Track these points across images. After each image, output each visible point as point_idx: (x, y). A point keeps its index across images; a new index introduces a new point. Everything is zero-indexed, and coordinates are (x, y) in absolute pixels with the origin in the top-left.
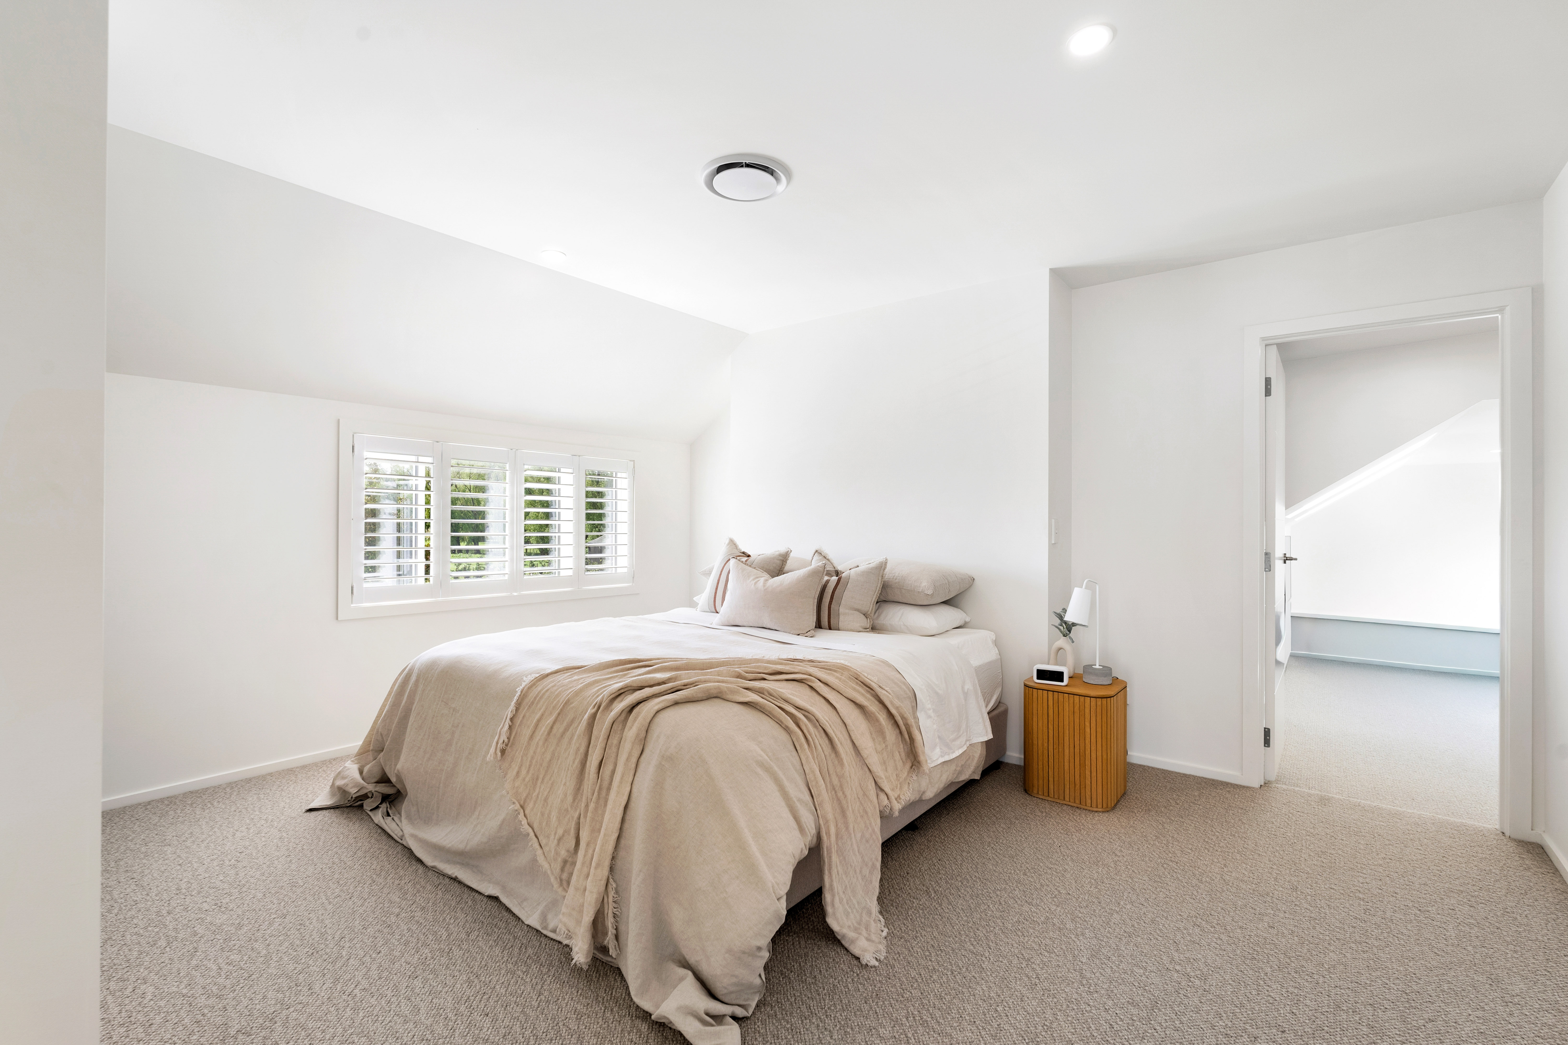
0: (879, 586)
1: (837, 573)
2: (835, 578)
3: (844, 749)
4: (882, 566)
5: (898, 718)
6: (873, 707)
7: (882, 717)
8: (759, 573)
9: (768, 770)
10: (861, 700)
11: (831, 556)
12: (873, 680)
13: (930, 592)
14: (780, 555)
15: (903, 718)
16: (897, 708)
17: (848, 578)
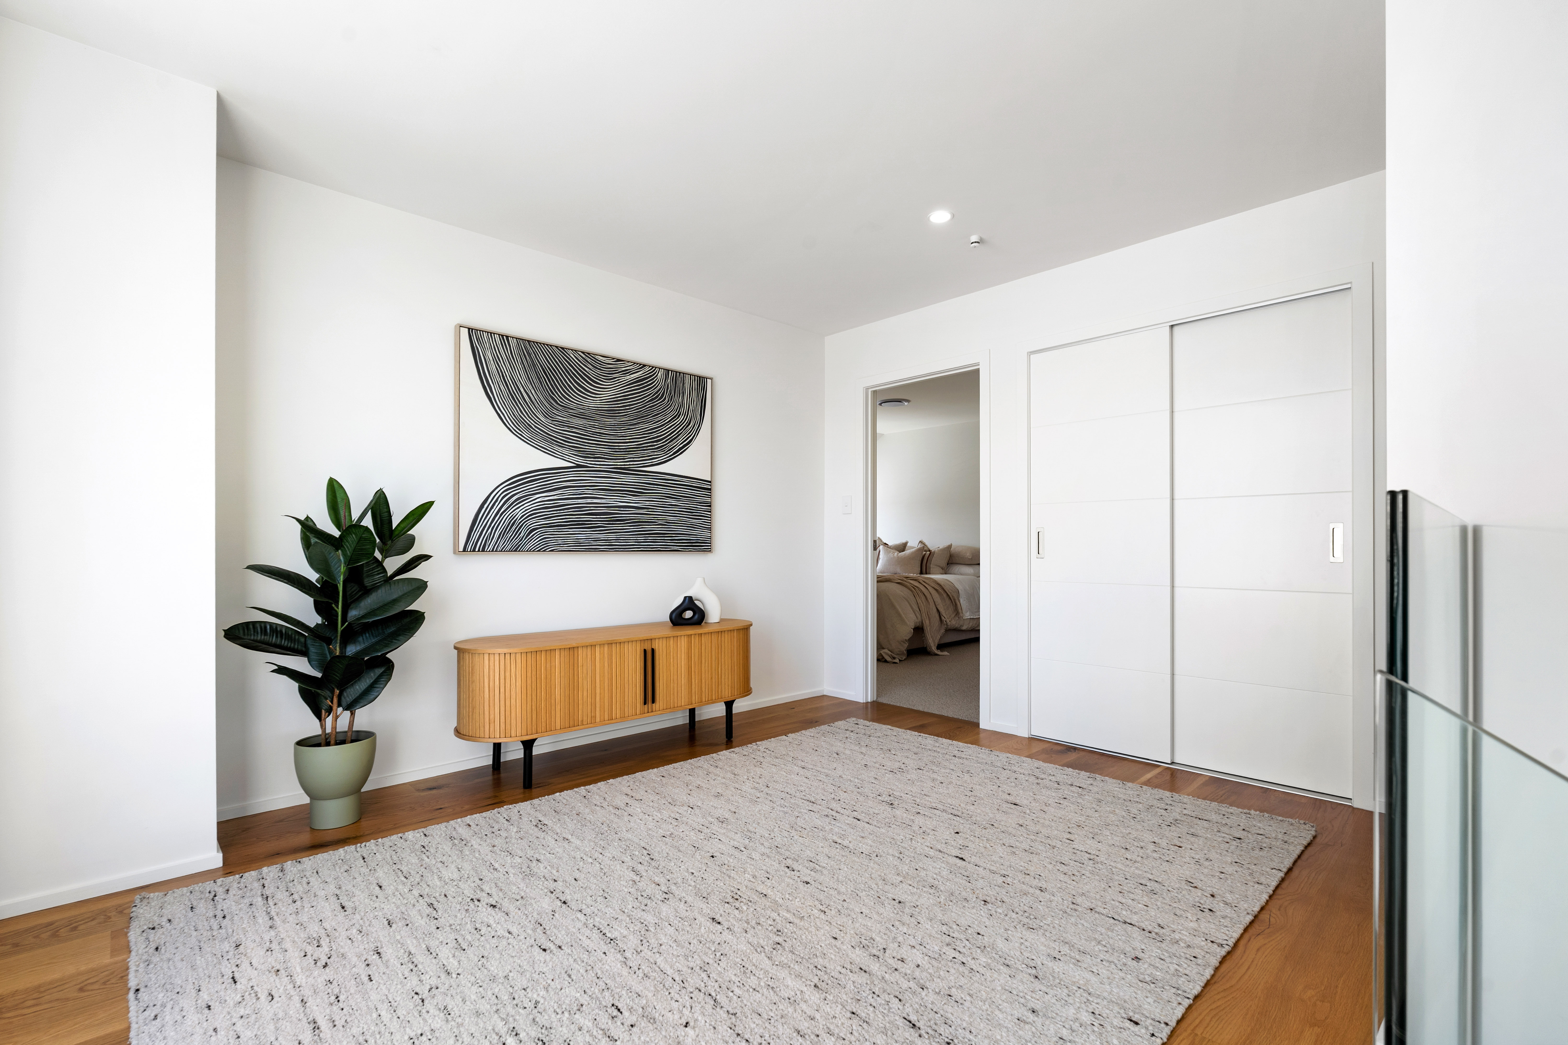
0: (948, 555)
1: (930, 551)
2: (928, 553)
3: (930, 600)
4: (950, 547)
5: (951, 596)
6: (941, 590)
7: (945, 595)
8: (894, 551)
9: (906, 600)
10: (936, 587)
11: (927, 543)
12: (942, 584)
13: (970, 558)
14: (903, 544)
15: (953, 597)
16: (950, 593)
17: (934, 552)
